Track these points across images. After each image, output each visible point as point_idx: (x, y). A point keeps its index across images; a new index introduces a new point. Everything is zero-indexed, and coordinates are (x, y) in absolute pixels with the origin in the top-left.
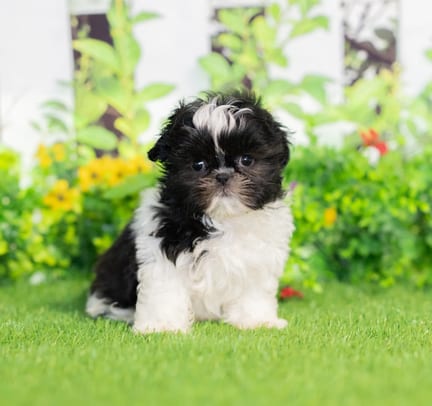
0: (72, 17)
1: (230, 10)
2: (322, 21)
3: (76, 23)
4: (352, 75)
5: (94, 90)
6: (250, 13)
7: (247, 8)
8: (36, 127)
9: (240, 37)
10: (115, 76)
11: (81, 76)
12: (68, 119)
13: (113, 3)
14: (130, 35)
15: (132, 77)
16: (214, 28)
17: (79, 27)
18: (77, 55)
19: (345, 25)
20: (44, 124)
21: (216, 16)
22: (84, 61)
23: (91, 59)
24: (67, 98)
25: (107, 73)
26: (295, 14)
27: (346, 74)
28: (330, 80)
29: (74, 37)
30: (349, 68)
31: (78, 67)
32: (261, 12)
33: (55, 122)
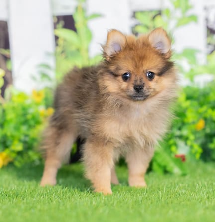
0: (54, 17)
1: (142, 12)
2: (194, 18)
3: (56, 20)
4: (211, 48)
5: (66, 58)
6: (154, 14)
7: (151, 11)
8: (34, 78)
9: (147, 27)
10: (78, 50)
11: (59, 50)
12: (52, 74)
13: (77, 9)
14: (86, 27)
15: (88, 50)
16: (133, 22)
17: (58, 22)
18: (57, 38)
19: (207, 20)
20: (38, 77)
21: (134, 15)
22: (60, 42)
23: (65, 40)
24: (51, 62)
25: (73, 49)
26: (178, 14)
27: (208, 47)
28: (199, 51)
29: (55, 28)
30: (209, 44)
31: (57, 45)
32: (159, 13)
33: (44, 75)
